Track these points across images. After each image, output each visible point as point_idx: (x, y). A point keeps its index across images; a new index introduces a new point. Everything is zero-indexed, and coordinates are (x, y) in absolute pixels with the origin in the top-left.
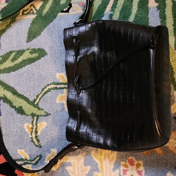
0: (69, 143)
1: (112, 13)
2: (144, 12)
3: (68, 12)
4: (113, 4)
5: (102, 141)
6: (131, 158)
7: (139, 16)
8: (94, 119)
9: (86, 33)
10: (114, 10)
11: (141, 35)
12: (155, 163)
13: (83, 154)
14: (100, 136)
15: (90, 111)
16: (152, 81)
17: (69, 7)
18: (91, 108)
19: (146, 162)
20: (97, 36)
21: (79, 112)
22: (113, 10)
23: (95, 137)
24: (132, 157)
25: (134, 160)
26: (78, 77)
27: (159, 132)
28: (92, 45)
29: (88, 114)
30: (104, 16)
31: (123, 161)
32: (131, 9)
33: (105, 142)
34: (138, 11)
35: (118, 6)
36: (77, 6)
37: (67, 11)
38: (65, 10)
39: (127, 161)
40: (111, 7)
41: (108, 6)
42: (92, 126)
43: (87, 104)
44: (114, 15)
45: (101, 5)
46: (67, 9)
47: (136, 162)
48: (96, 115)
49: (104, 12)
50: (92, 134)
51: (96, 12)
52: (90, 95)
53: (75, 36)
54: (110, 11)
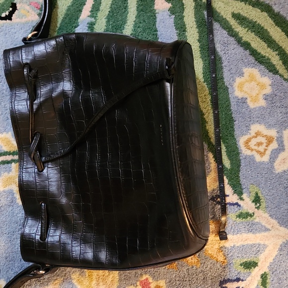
0: (27, 265)
1: (93, 20)
2: (149, 18)
3: (11, 19)
4: (93, 5)
5: (90, 255)
6: (144, 277)
7: (141, 25)
8: (73, 215)
9: (47, 57)
10: (97, 14)
11: (148, 57)
12: (186, 281)
13: (56, 282)
14: (86, 247)
15: (64, 201)
16: (172, 140)
17: (11, 9)
18: (67, 195)
19: (170, 282)
20: (68, 61)
21: (43, 204)
22: (95, 15)
23: (76, 249)
24: (147, 276)
25: (151, 280)
26: (37, 139)
27: (191, 230)
28: (59, 79)
29: (61, 207)
30: (78, 26)
31: (131, 285)
32: (126, 12)
33: (96, 257)
34: (138, 17)
35: (102, 8)
36: (28, 8)
37: (9, 17)
38: (3, 15)
39: (138, 283)
40: (90, 9)
41: (85, 7)
42: (70, 228)
43: (59, 188)
44: (96, 25)
45: (72, 5)
46: (7, 13)
47: (153, 283)
48: (77, 208)
49: (78, 18)
50: (72, 243)
51: (63, 18)
52: (62, 171)
53: (27, 64)
54: (89, 16)
